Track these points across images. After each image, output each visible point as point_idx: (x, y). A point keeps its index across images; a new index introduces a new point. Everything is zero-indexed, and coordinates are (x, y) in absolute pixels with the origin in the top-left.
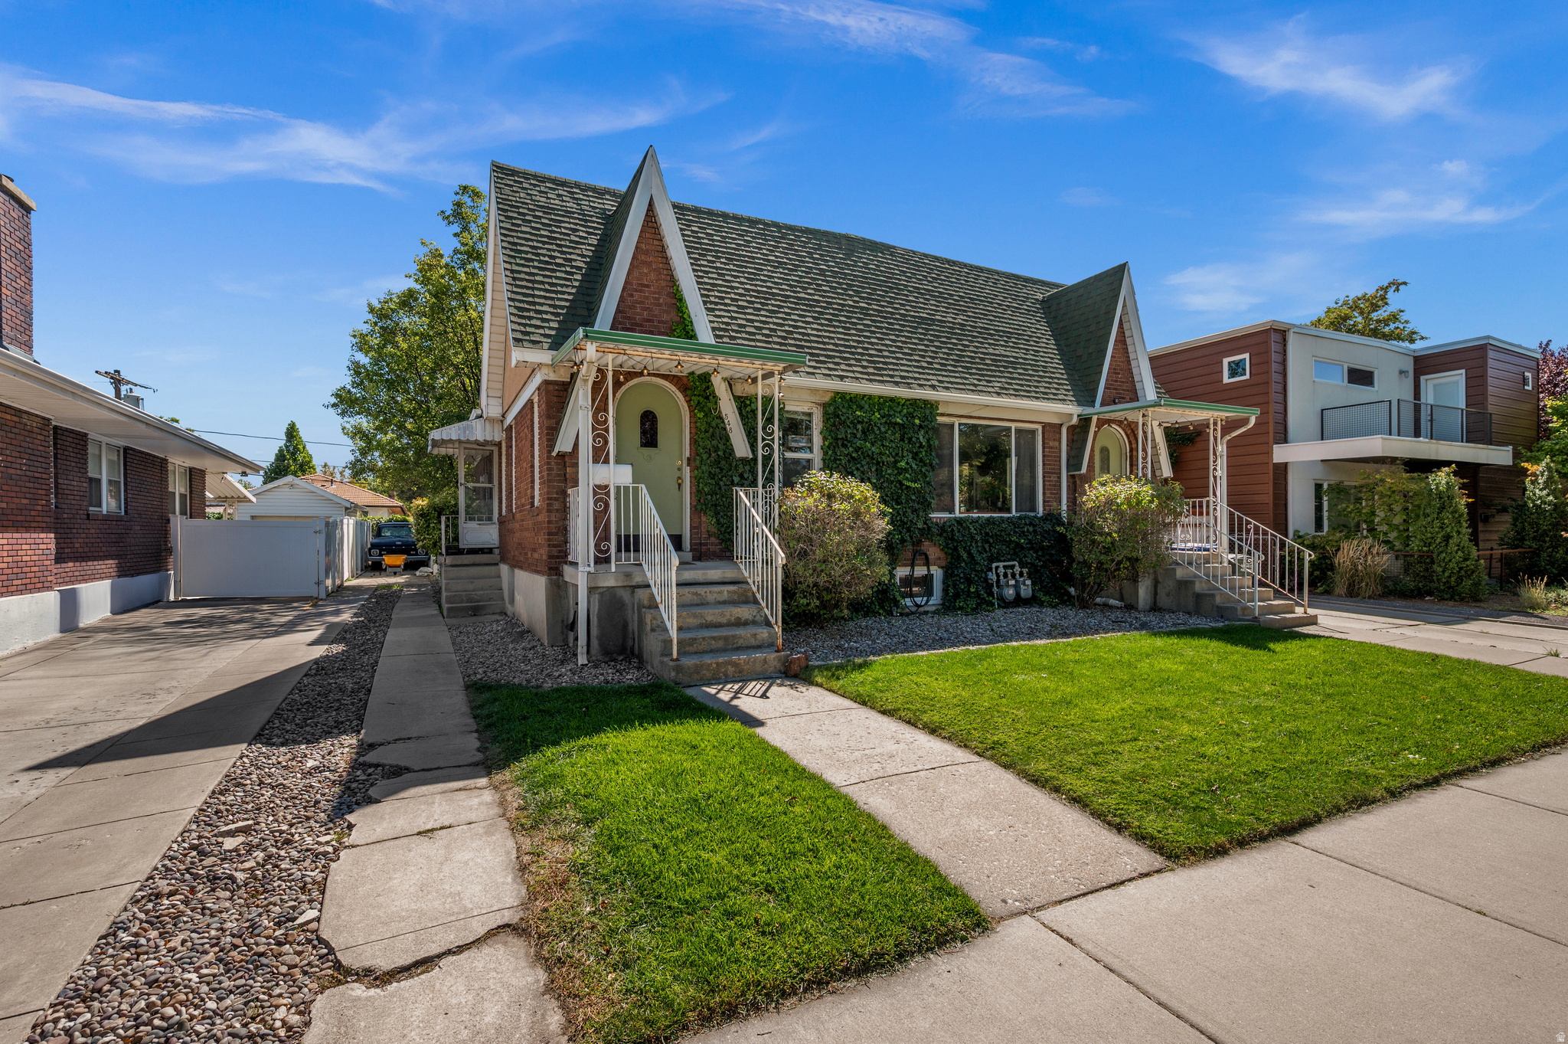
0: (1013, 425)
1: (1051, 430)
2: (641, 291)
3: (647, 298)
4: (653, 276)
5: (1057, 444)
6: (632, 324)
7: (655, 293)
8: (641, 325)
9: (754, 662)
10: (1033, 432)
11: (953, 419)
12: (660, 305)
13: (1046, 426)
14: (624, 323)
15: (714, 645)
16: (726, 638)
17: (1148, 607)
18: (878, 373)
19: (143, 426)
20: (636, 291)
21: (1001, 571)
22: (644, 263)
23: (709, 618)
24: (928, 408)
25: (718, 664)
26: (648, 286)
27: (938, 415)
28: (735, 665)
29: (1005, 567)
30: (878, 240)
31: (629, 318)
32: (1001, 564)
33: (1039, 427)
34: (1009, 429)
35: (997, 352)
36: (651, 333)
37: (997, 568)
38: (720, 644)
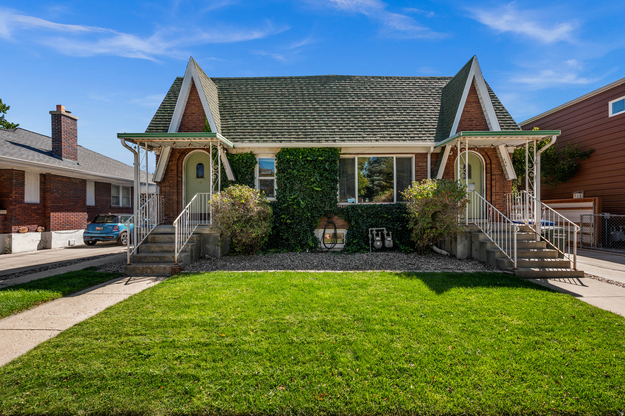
0: (395, 156)
1: (421, 157)
2: (191, 116)
3: (194, 118)
4: (197, 109)
5: (425, 164)
6: (188, 130)
7: (197, 116)
8: (192, 129)
9: (160, 268)
10: (410, 159)
11: (355, 156)
12: (199, 120)
13: (417, 155)
14: (185, 130)
15: (155, 259)
16: (160, 257)
17: (465, 257)
18: (306, 137)
19: (116, 180)
20: (190, 116)
21: (374, 232)
22: (193, 104)
23: (165, 248)
24: (334, 151)
25: (143, 268)
26: (194, 113)
27: (341, 154)
28: (151, 269)
29: (376, 231)
30: (345, 75)
31: (187, 127)
32: (374, 229)
33: (414, 156)
34: (393, 158)
35: (392, 119)
36: (196, 132)
37: (372, 231)
38: (158, 259)
